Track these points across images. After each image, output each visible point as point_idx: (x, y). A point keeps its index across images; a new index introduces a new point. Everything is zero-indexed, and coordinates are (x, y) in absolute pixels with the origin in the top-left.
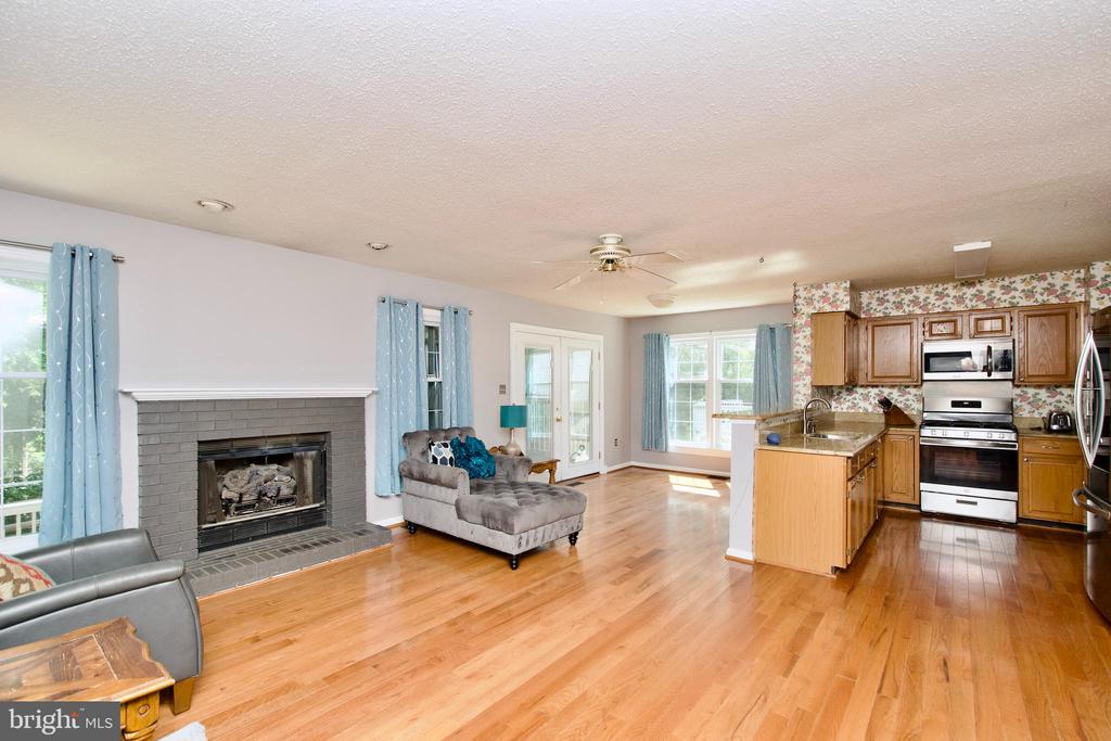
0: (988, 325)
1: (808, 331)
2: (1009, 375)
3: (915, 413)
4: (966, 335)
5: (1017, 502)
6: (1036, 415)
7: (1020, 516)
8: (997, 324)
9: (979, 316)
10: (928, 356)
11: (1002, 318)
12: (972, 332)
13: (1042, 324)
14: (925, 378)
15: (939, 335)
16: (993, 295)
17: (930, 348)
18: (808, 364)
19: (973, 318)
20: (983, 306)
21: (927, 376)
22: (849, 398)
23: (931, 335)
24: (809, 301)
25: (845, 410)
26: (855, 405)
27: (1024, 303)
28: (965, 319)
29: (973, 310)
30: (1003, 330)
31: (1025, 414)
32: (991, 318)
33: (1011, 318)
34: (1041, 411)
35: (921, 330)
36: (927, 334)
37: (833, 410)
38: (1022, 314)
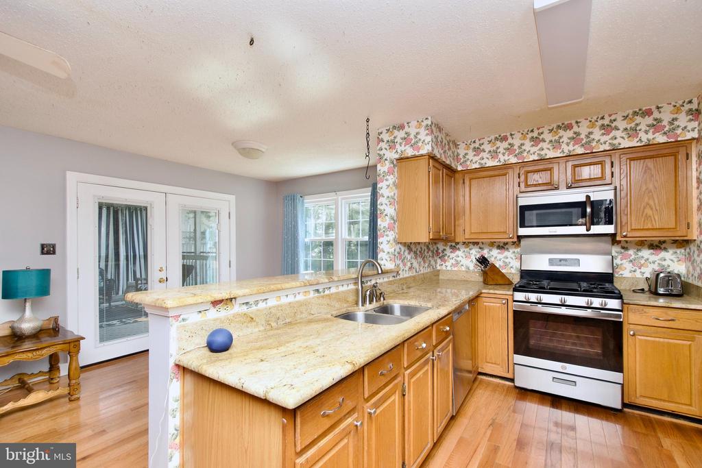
0: (586, 172)
1: (391, 179)
2: (610, 229)
3: (513, 271)
4: (563, 185)
5: (623, 385)
6: (638, 275)
7: (626, 401)
8: (595, 171)
9: (576, 163)
10: (524, 209)
11: (601, 163)
12: (569, 180)
13: (647, 169)
14: (520, 234)
15: (535, 185)
16: (592, 136)
17: (526, 201)
18: (392, 218)
19: (570, 164)
20: (580, 150)
21: (523, 231)
22: (452, 255)
23: (527, 186)
24: (392, 144)
25: (449, 268)
26: (457, 263)
27: (626, 143)
28: (562, 166)
29: (570, 156)
30: (602, 178)
31: (626, 274)
32: (590, 164)
33: (612, 163)
34: (643, 270)
35: (517, 180)
36: (522, 185)
37: (439, 268)
38: (624, 158)
